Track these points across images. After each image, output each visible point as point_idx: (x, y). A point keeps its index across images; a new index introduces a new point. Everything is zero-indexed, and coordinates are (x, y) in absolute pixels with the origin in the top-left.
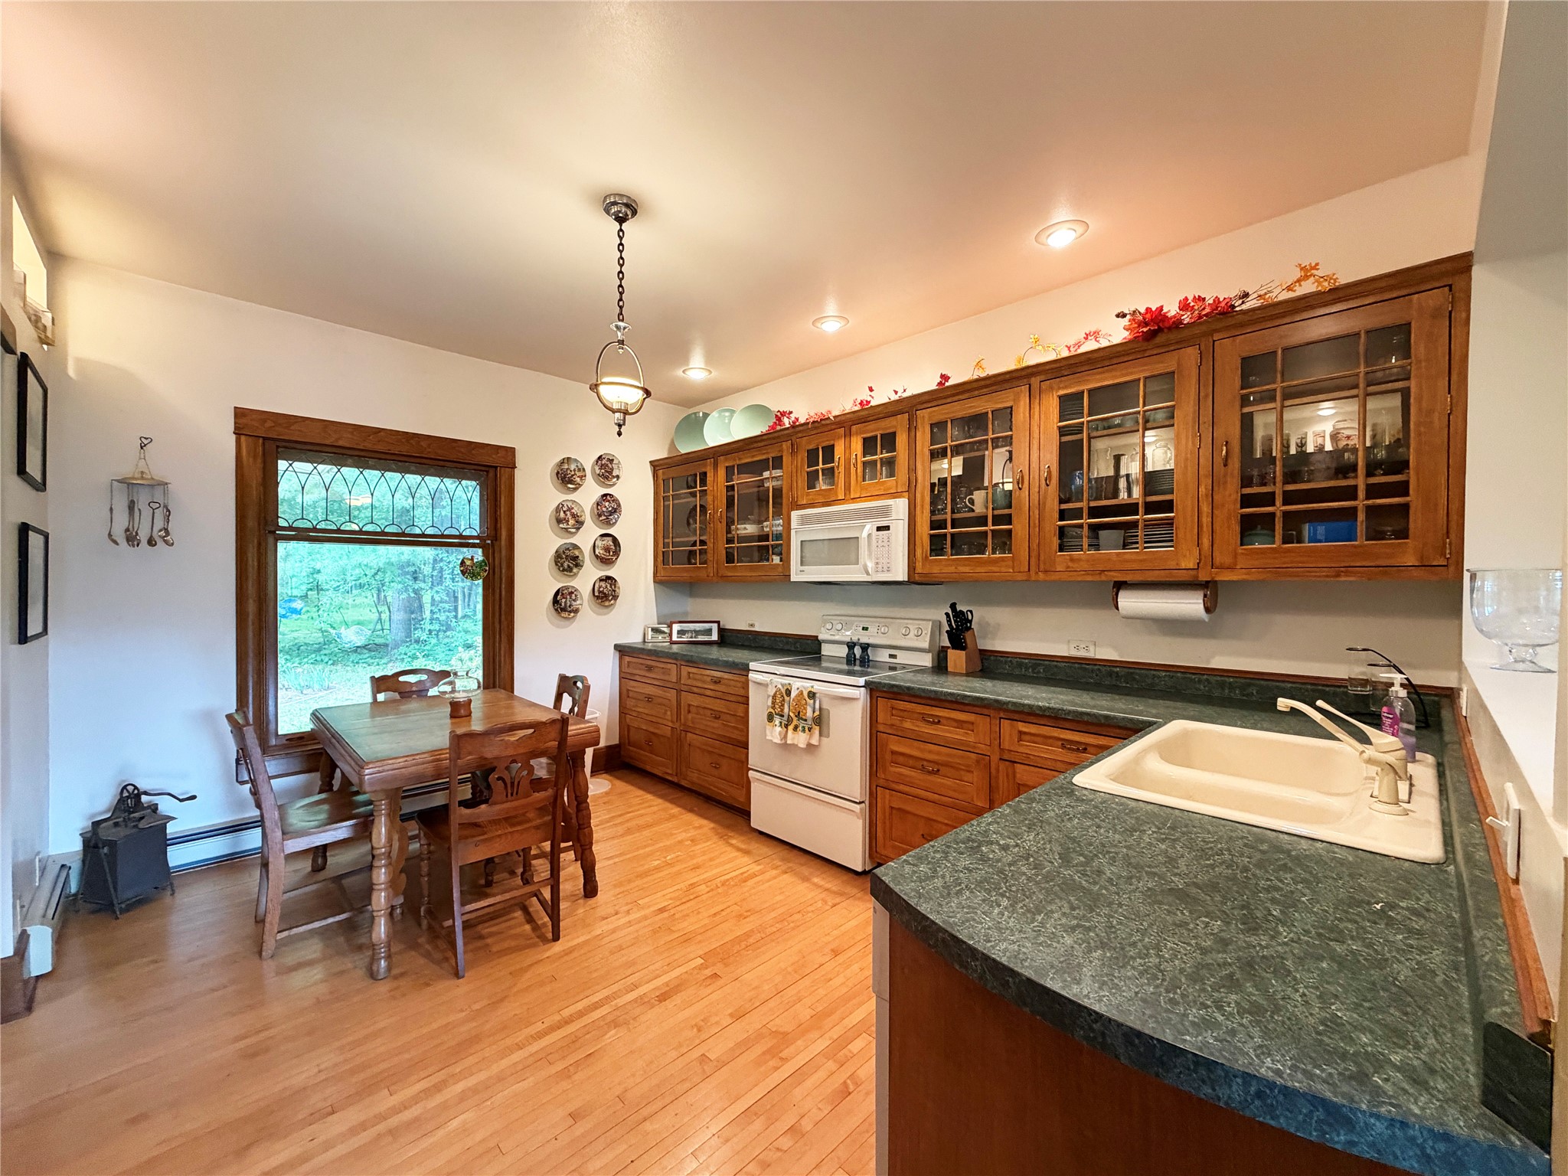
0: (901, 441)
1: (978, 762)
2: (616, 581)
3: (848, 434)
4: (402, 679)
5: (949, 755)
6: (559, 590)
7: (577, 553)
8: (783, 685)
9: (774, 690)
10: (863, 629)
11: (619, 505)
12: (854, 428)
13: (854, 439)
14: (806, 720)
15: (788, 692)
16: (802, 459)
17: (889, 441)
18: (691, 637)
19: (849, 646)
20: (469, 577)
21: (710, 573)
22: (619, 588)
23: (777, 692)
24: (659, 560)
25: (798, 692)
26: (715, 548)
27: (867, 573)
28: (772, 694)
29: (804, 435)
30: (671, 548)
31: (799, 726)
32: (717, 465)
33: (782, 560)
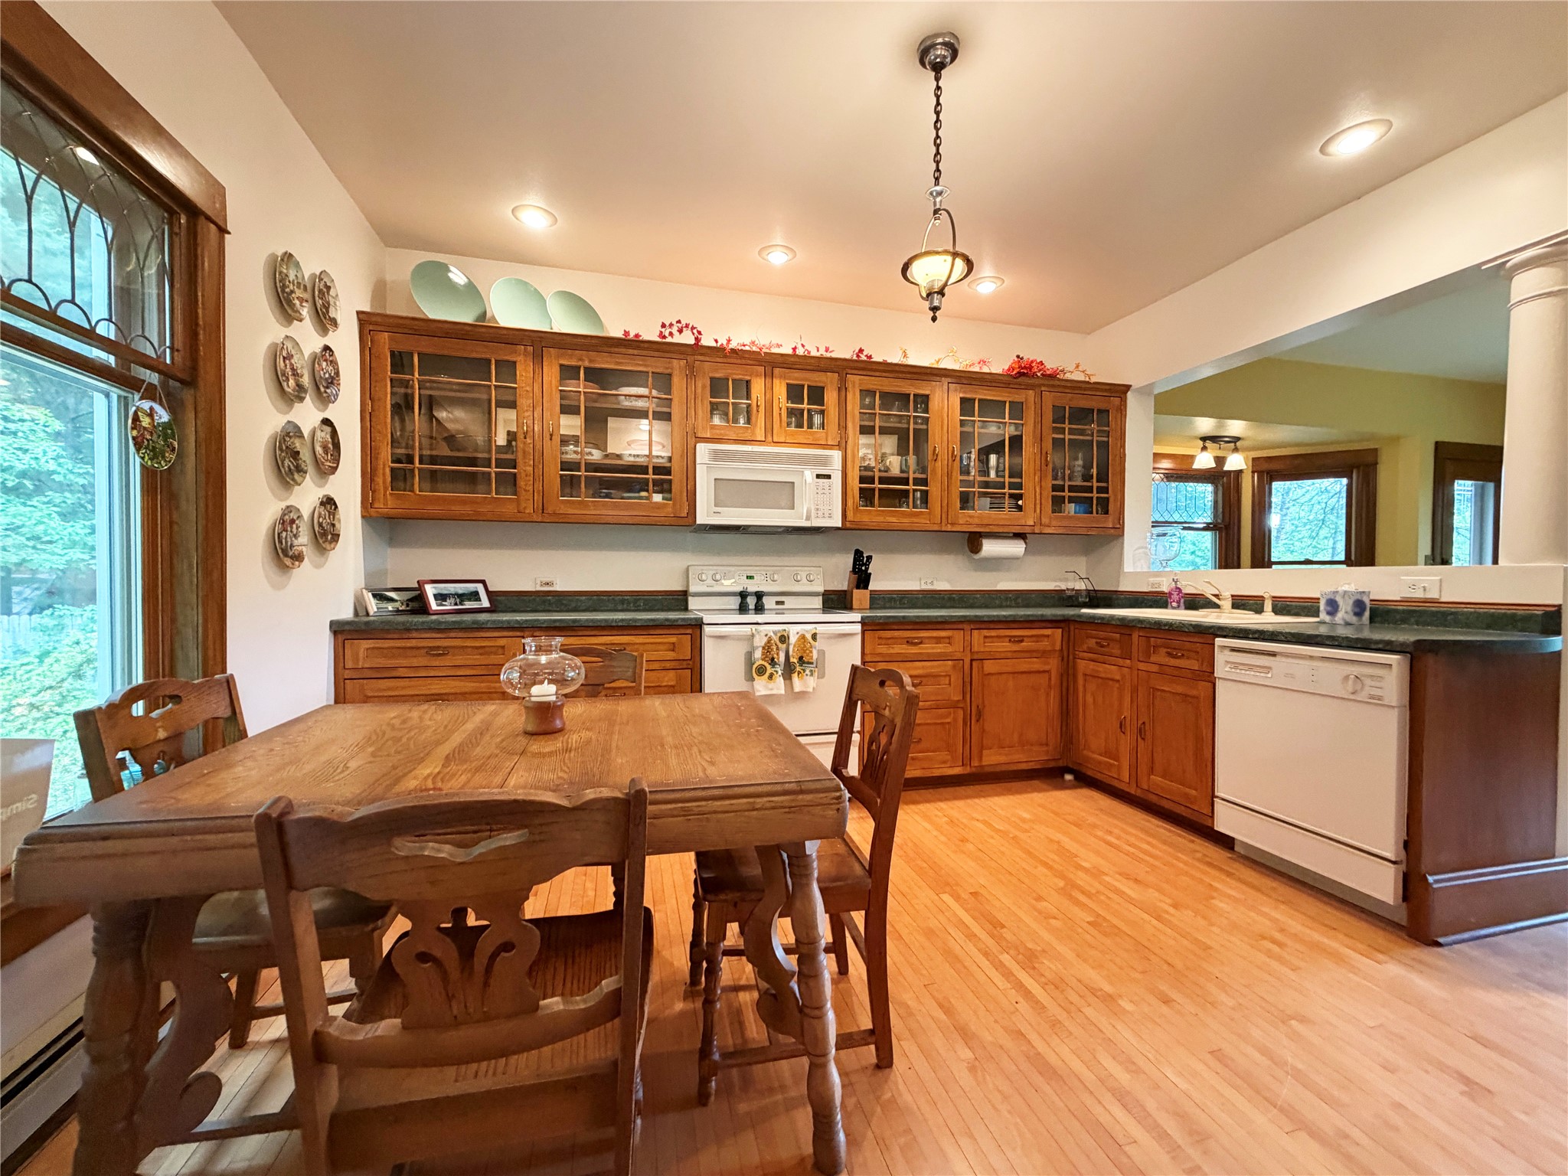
0: (831, 397)
1: (954, 667)
2: (336, 507)
3: (769, 375)
5: (932, 667)
6: (278, 515)
7: (297, 444)
8: (775, 633)
9: (765, 640)
10: (748, 577)
11: (337, 374)
12: (777, 371)
13: (776, 382)
14: (812, 663)
15: (784, 639)
16: (704, 387)
17: (817, 395)
18: (456, 604)
19: (743, 595)
20: (147, 458)
21: (525, 508)
22: (339, 521)
23: (769, 641)
24: (380, 480)
25: (797, 636)
26: (536, 474)
27: (808, 518)
28: (763, 644)
29: (708, 359)
30: (417, 464)
31: (804, 671)
32: (538, 358)
33: (670, 499)
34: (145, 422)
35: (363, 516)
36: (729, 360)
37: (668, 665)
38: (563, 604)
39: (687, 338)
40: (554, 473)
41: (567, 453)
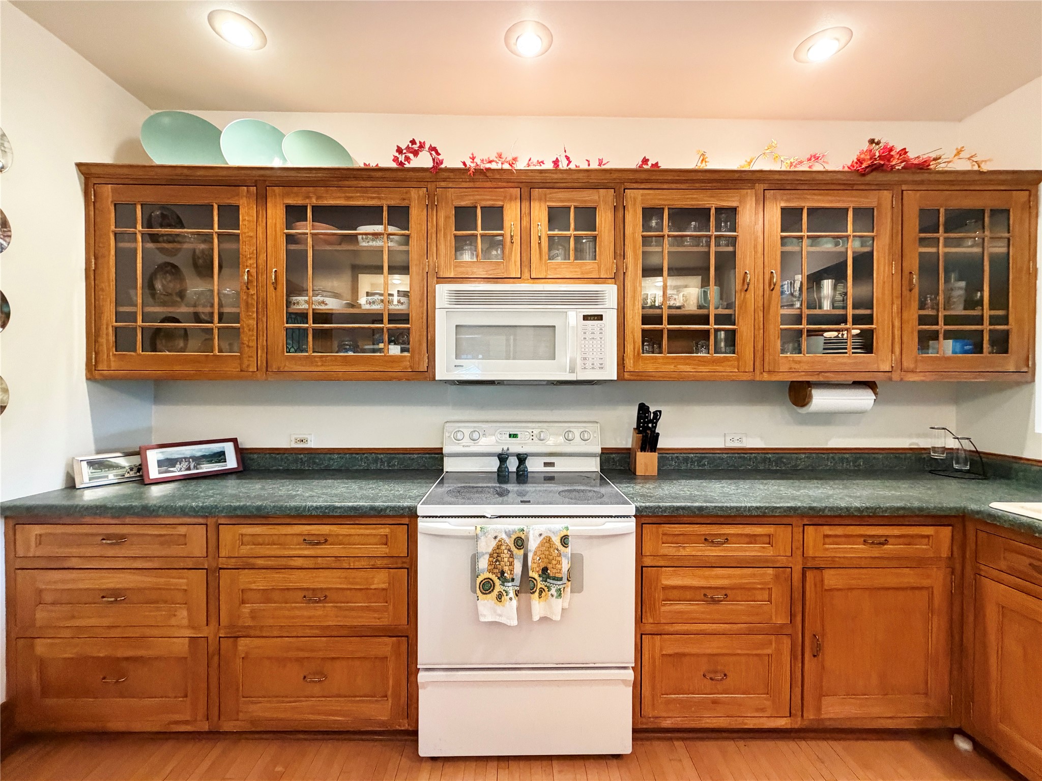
0: (604, 220)
1: (777, 577)
3: (526, 197)
5: (742, 577)
8: (509, 534)
10: (510, 435)
12: (536, 192)
13: (535, 205)
14: (561, 579)
15: (520, 543)
16: (447, 218)
17: (587, 217)
19: (502, 457)
21: (248, 366)
23: (498, 547)
24: (103, 340)
25: (540, 539)
26: (260, 327)
27: (572, 370)
28: (490, 550)
29: (450, 185)
30: (139, 322)
31: (549, 589)
32: (262, 199)
33: (408, 350)
35: (87, 379)
36: (478, 184)
37: (379, 563)
38: (315, 463)
39: (424, 161)
40: (278, 325)
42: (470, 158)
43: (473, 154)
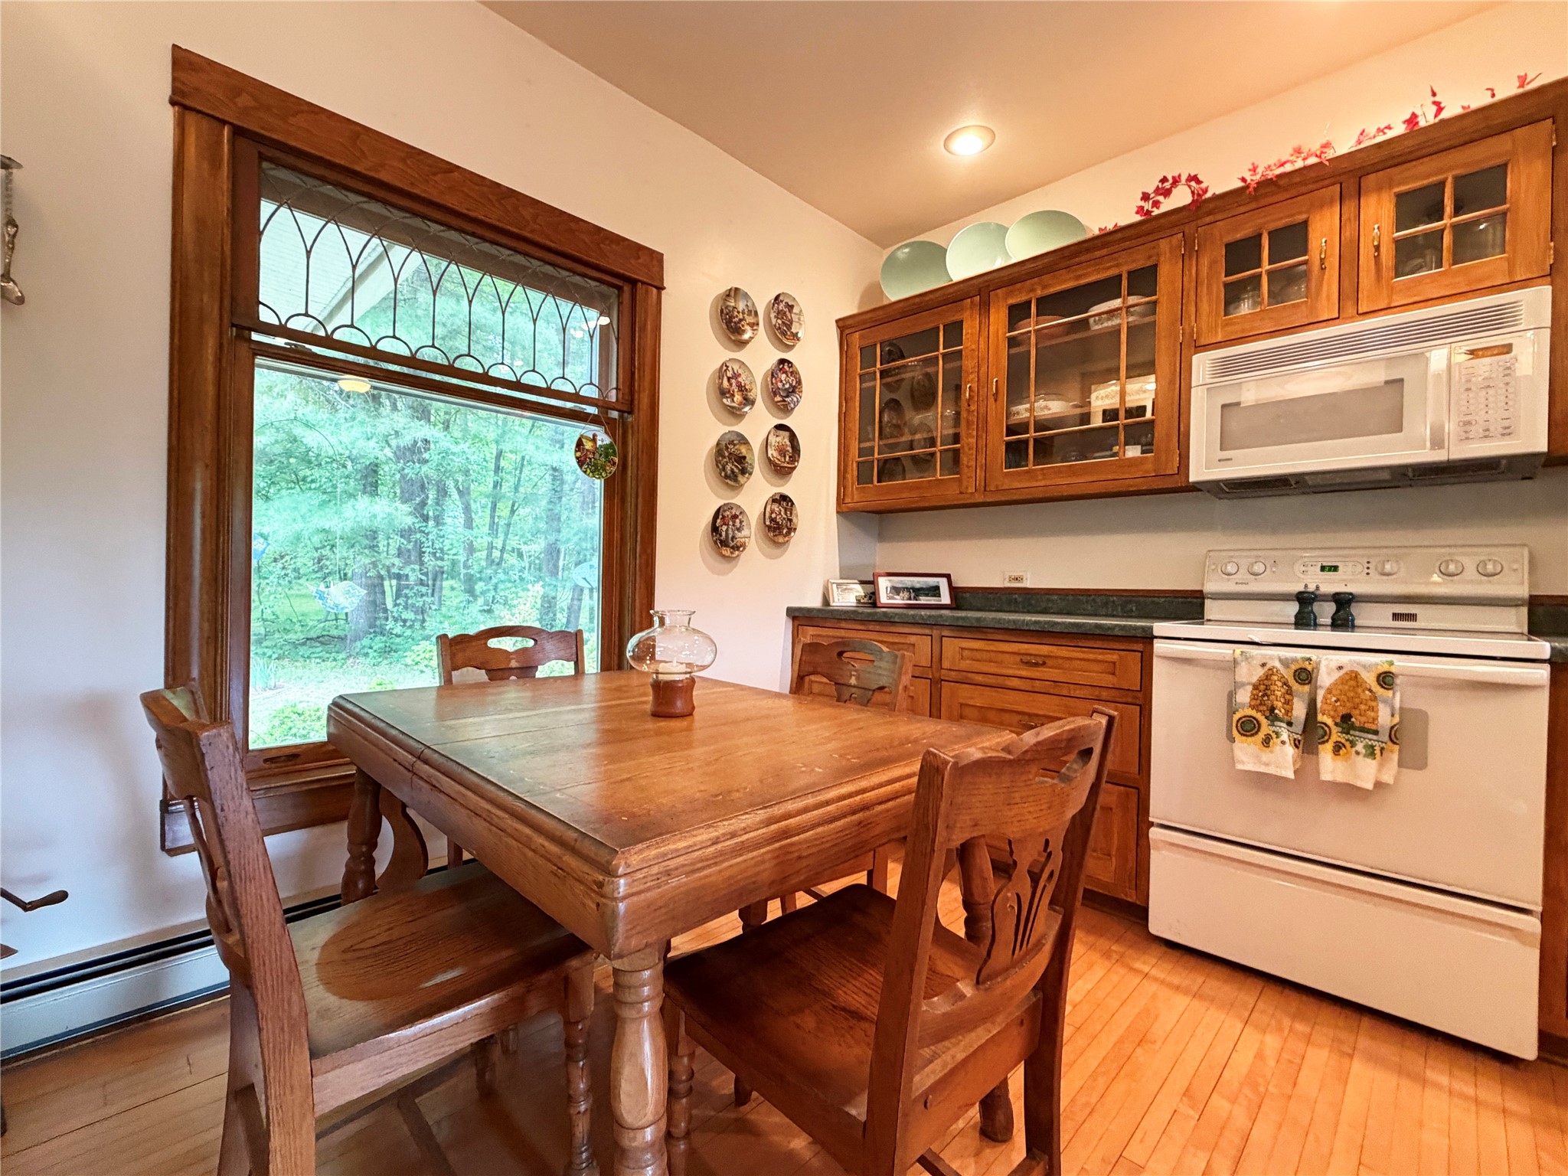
0: (1526, 180)
2: (793, 504)
3: (1353, 195)
4: (494, 643)
6: (719, 509)
7: (744, 450)
8: (1285, 663)
9: (1260, 672)
10: (1323, 568)
11: (799, 382)
12: (1372, 179)
13: (1371, 201)
14: (1376, 733)
15: (1305, 675)
16: (1213, 263)
18: (910, 599)
19: (1305, 599)
20: (588, 471)
21: (967, 488)
22: (797, 516)
23: (1268, 677)
24: (849, 476)
25: (1337, 675)
26: (980, 447)
27: (1437, 443)
28: (1254, 679)
29: (1219, 217)
30: (876, 456)
31: (1353, 744)
32: (985, 307)
33: (1151, 451)
34: (588, 445)
35: (838, 512)
36: (1263, 202)
37: (1104, 694)
38: (1031, 605)
39: (1181, 197)
40: (998, 439)
41: (1018, 413)
42: (1250, 170)
43: (1253, 164)
